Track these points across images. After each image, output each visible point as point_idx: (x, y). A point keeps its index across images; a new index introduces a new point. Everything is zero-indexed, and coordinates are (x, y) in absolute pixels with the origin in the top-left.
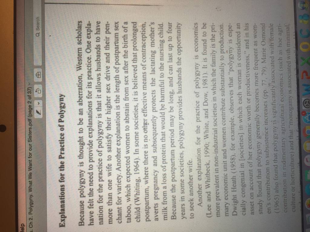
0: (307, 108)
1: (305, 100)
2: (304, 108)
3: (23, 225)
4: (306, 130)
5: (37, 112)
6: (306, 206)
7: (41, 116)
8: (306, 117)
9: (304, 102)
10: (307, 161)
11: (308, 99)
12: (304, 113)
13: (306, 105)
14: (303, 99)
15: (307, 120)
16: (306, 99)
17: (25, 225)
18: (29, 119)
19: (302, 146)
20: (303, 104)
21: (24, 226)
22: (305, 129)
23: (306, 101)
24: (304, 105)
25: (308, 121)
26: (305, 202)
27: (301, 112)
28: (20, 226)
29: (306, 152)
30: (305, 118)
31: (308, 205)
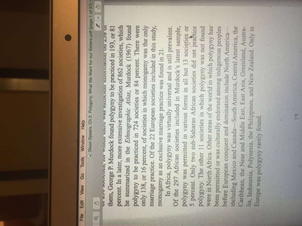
5: (97, 25)
7: (100, 29)
17: (85, 121)
18: (90, 31)
28: (81, 122)
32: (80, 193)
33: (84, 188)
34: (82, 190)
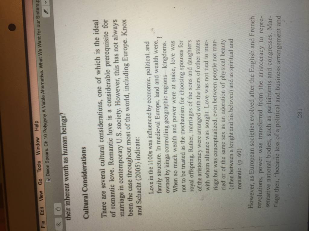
32: (39, 200)
33: (43, 194)
34: (41, 196)
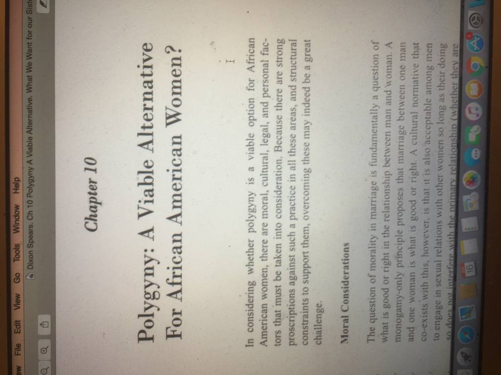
0: (475, 27)
1: (472, 15)
2: (470, 28)
3: (17, 179)
4: (472, 64)
5: (42, 3)
6: (464, 182)
7: (46, 11)
8: (473, 42)
9: (470, 18)
10: (470, 112)
11: (477, 14)
12: (471, 36)
13: (474, 23)
14: (470, 13)
15: (474, 47)
16: (474, 14)
17: (21, 179)
19: (463, 87)
20: (470, 21)
21: (18, 181)
22: (469, 62)
23: (474, 16)
24: (470, 23)
25: (475, 49)
26: (462, 176)
27: (465, 34)
28: (12, 180)
29: (470, 97)
30: (471, 43)
31: (467, 181)
32: (13, 308)
33: (21, 299)
34: (18, 302)
